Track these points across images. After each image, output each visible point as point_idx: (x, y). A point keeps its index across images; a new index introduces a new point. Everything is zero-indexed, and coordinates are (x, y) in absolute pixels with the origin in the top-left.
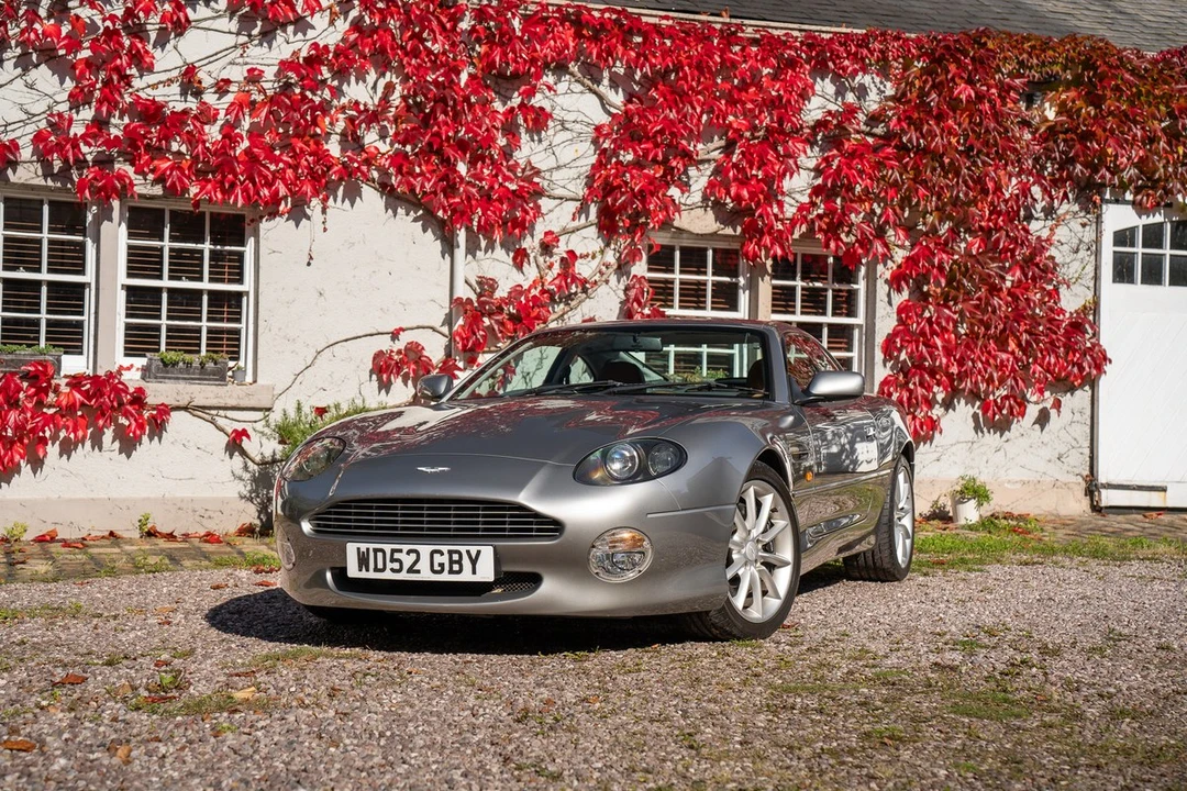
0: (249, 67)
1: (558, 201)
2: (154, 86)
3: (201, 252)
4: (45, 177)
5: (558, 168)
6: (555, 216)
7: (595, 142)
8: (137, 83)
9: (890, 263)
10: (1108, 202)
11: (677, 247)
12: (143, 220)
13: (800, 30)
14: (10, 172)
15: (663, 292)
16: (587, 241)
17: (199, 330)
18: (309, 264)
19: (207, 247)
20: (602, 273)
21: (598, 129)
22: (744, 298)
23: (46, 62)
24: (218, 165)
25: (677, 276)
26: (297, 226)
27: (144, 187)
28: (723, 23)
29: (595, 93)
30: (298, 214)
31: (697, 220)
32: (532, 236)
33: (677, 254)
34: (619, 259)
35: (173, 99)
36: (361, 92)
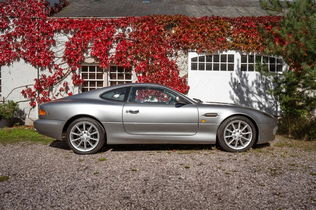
1: (58, 58)
5: (58, 51)
6: (58, 61)
7: (66, 45)
10: (189, 52)
11: (89, 66)
16: (65, 66)
18: (10, 74)
21: (66, 42)
25: (88, 72)
26: (8, 67)
28: (92, 18)
29: (66, 36)
31: (89, 60)
33: (89, 68)
36: (19, 40)
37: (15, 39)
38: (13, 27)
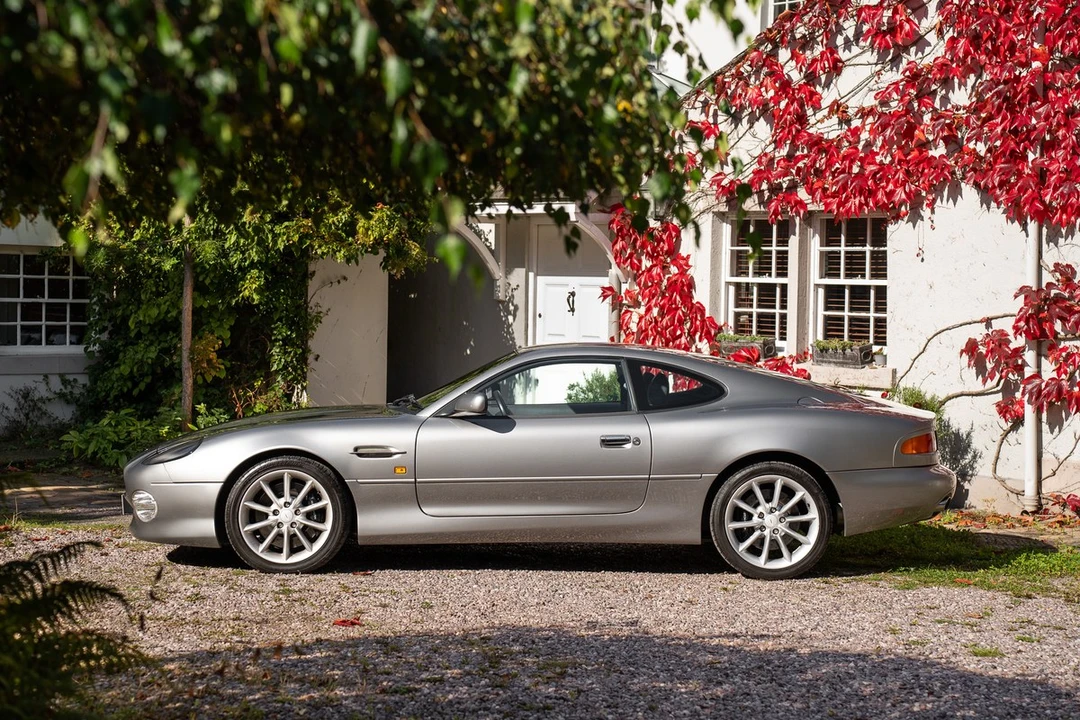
2: (821, 121)
3: (864, 252)
17: (868, 320)
18: (923, 260)
19: (868, 249)
23: (763, 115)
26: (914, 227)
30: (915, 217)
35: (832, 130)
36: (961, 97)
37: (944, 92)
38: (940, 33)
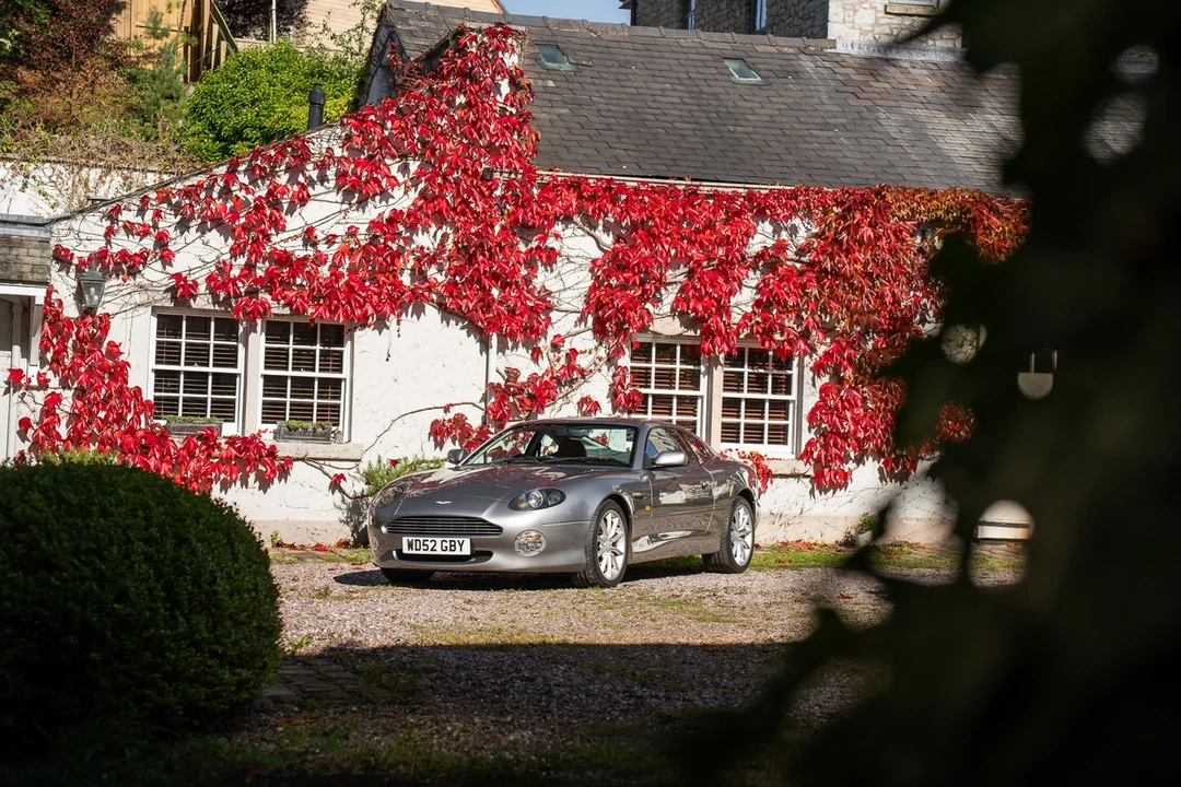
0: (349, 225)
1: (564, 314)
2: (286, 241)
3: (314, 351)
4: (214, 304)
5: (565, 290)
6: (561, 324)
7: (591, 270)
8: (274, 239)
9: (814, 356)
11: (654, 344)
12: (276, 330)
13: (745, 188)
14: (192, 301)
15: (642, 377)
16: (585, 341)
17: (311, 405)
18: (387, 360)
19: (318, 348)
20: (596, 365)
21: (593, 261)
22: (704, 381)
23: (215, 227)
24: (327, 294)
25: (653, 365)
26: (380, 334)
27: (278, 309)
28: (687, 185)
29: (592, 236)
30: (381, 325)
31: (666, 325)
32: (546, 338)
33: (654, 349)
34: (608, 354)
35: (298, 250)
36: (425, 240)
37: (408, 234)
38: (407, 190)
